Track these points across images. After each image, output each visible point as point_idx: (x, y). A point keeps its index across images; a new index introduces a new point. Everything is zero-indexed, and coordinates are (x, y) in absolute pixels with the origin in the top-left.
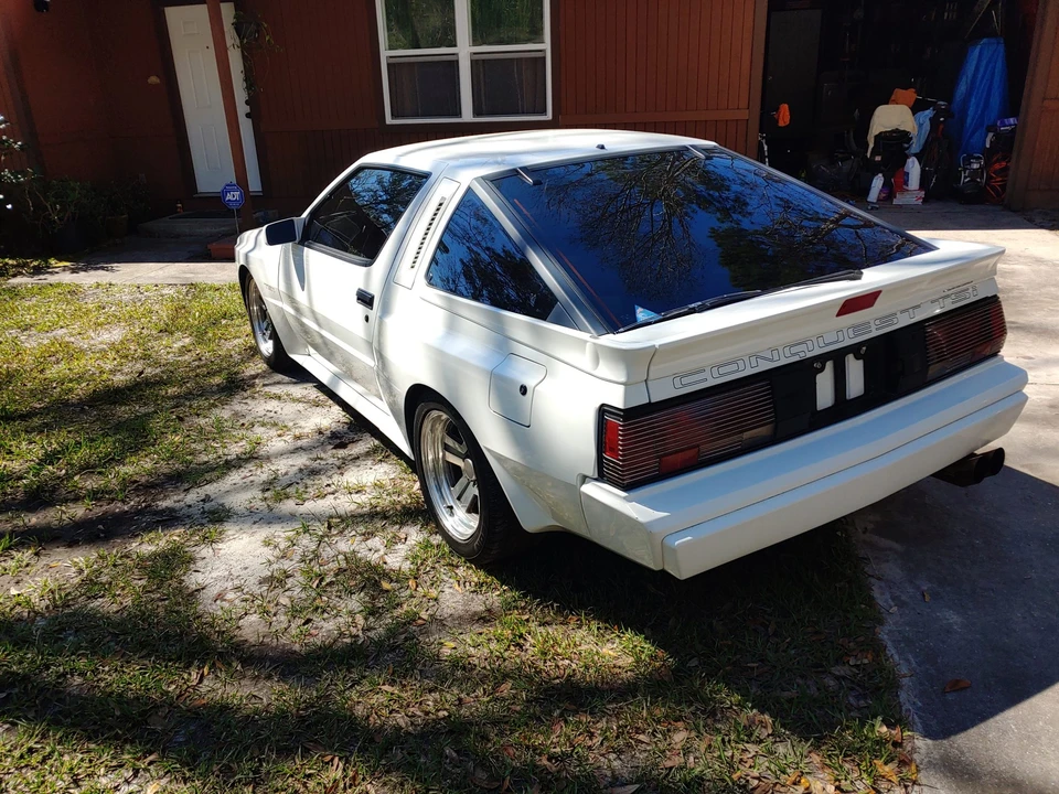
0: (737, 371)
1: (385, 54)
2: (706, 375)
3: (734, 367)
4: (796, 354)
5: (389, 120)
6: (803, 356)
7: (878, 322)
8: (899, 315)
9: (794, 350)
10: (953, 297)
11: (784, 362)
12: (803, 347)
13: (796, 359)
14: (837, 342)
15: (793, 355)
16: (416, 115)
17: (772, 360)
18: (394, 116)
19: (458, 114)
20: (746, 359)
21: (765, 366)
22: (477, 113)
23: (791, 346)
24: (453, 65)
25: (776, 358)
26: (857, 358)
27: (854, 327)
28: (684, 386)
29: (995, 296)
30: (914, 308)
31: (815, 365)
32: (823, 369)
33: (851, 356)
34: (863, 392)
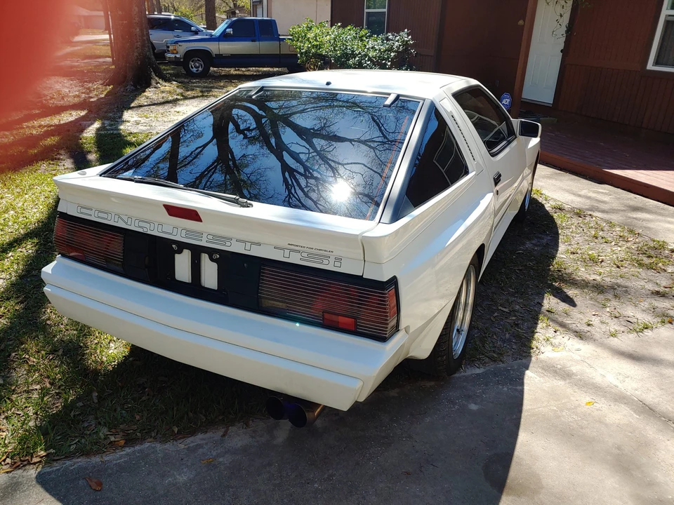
0: (106, 219)
1: (665, 13)
2: (92, 213)
3: (105, 216)
4: (142, 227)
5: (650, 66)
7: (210, 237)
8: (233, 241)
9: (141, 224)
10: (306, 255)
11: (132, 228)
12: (147, 225)
13: (141, 230)
15: (139, 227)
17: (126, 223)
18: (655, 63)
20: (113, 215)
21: (121, 224)
23: (140, 221)
25: (129, 223)
26: (212, 260)
27: (187, 230)
28: (81, 213)
30: (253, 243)
31: (174, 246)
32: (180, 252)
33: (207, 255)
34: (216, 289)
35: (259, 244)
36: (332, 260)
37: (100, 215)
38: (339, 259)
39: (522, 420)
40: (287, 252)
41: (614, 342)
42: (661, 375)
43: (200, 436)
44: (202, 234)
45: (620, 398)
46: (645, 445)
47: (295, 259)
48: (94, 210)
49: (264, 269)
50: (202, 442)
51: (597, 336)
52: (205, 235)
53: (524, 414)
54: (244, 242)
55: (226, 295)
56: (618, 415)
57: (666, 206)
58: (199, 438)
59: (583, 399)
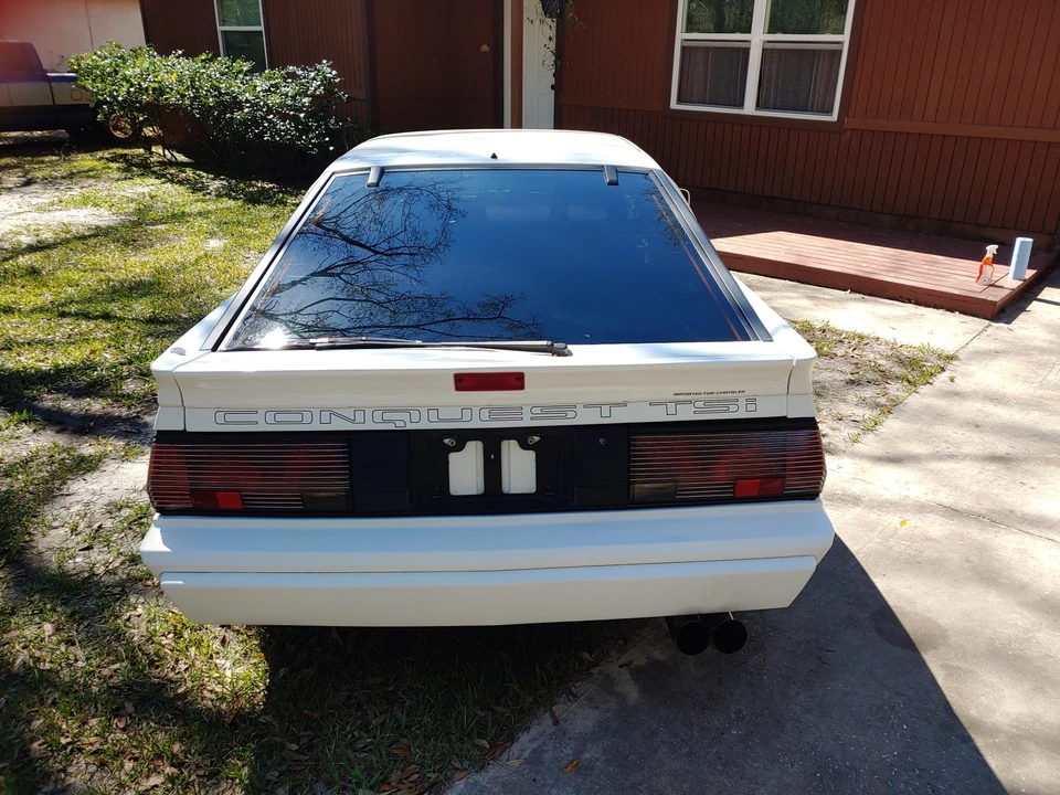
0: (300, 422)
1: (681, 36)
2: (259, 417)
3: (298, 417)
4: (391, 421)
5: (674, 105)
6: (400, 426)
7: (535, 410)
8: (579, 409)
9: (387, 416)
10: (701, 404)
11: (369, 426)
12: (405, 416)
13: (391, 427)
14: (460, 420)
15: (385, 421)
16: (703, 103)
17: (352, 421)
18: (680, 100)
19: (741, 104)
20: (315, 412)
21: (339, 425)
22: (759, 106)
23: (385, 411)
24: (745, 53)
25: (359, 420)
26: (524, 446)
27: (491, 409)
28: (227, 423)
29: (813, 418)
30: (612, 405)
31: (446, 441)
32: (459, 447)
33: (514, 443)
34: (533, 490)
35: (624, 404)
36: (742, 403)
37: (280, 417)
38: (751, 400)
39: (863, 564)
40: (671, 407)
41: (860, 447)
42: (932, 471)
43: (524, 738)
44: (523, 410)
45: (922, 508)
46: (983, 549)
47: (686, 414)
48: (261, 412)
49: (635, 440)
50: (535, 745)
51: (842, 446)
52: (526, 411)
53: (859, 557)
54: (600, 406)
55: (553, 495)
56: (936, 527)
57: (769, 279)
58: (525, 743)
59: (893, 520)
